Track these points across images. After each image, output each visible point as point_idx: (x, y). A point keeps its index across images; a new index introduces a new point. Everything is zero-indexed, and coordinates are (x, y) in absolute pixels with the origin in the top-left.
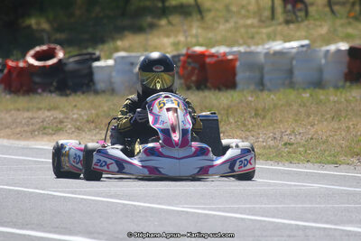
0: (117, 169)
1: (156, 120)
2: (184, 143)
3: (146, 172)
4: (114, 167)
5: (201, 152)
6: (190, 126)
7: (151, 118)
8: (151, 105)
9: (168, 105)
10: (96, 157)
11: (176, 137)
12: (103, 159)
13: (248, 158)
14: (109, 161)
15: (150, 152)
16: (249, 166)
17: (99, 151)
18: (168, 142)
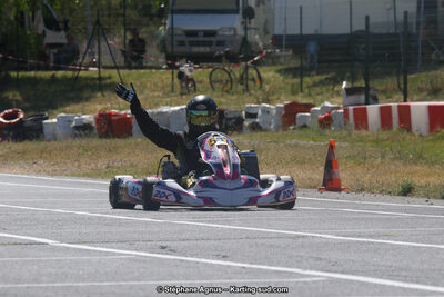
0: (174, 200)
1: (208, 155)
2: (235, 176)
3: (202, 202)
4: (172, 198)
5: (250, 184)
6: (238, 161)
7: (203, 154)
8: (202, 143)
9: (219, 143)
10: (156, 189)
11: (227, 170)
12: (162, 190)
13: (291, 189)
14: (167, 193)
15: (205, 184)
16: (291, 197)
17: (159, 184)
18: (221, 175)
